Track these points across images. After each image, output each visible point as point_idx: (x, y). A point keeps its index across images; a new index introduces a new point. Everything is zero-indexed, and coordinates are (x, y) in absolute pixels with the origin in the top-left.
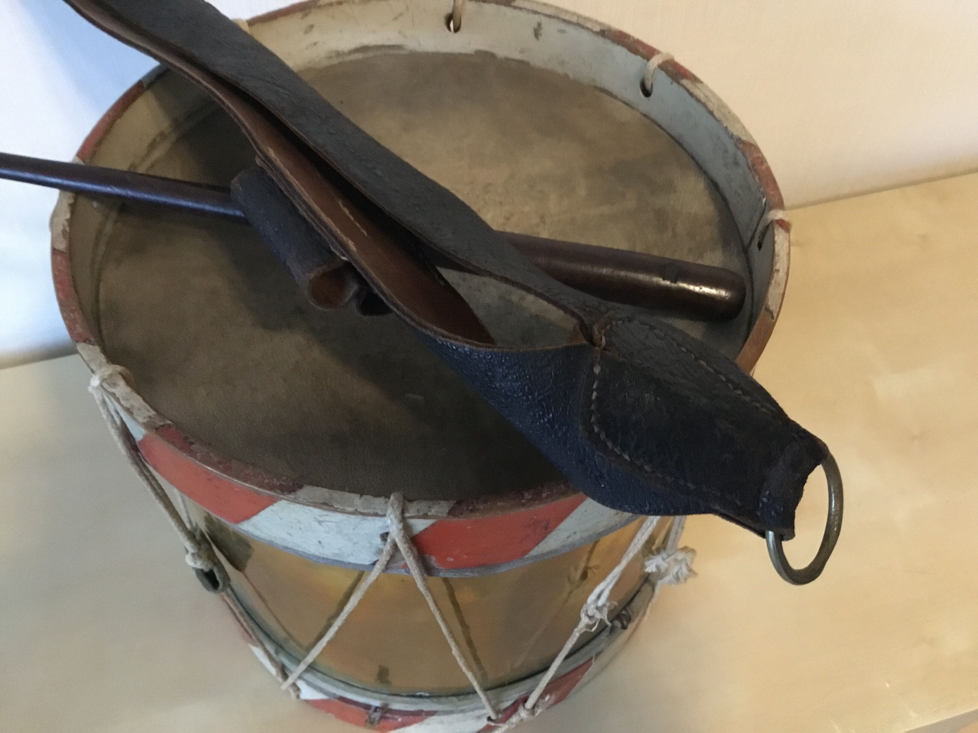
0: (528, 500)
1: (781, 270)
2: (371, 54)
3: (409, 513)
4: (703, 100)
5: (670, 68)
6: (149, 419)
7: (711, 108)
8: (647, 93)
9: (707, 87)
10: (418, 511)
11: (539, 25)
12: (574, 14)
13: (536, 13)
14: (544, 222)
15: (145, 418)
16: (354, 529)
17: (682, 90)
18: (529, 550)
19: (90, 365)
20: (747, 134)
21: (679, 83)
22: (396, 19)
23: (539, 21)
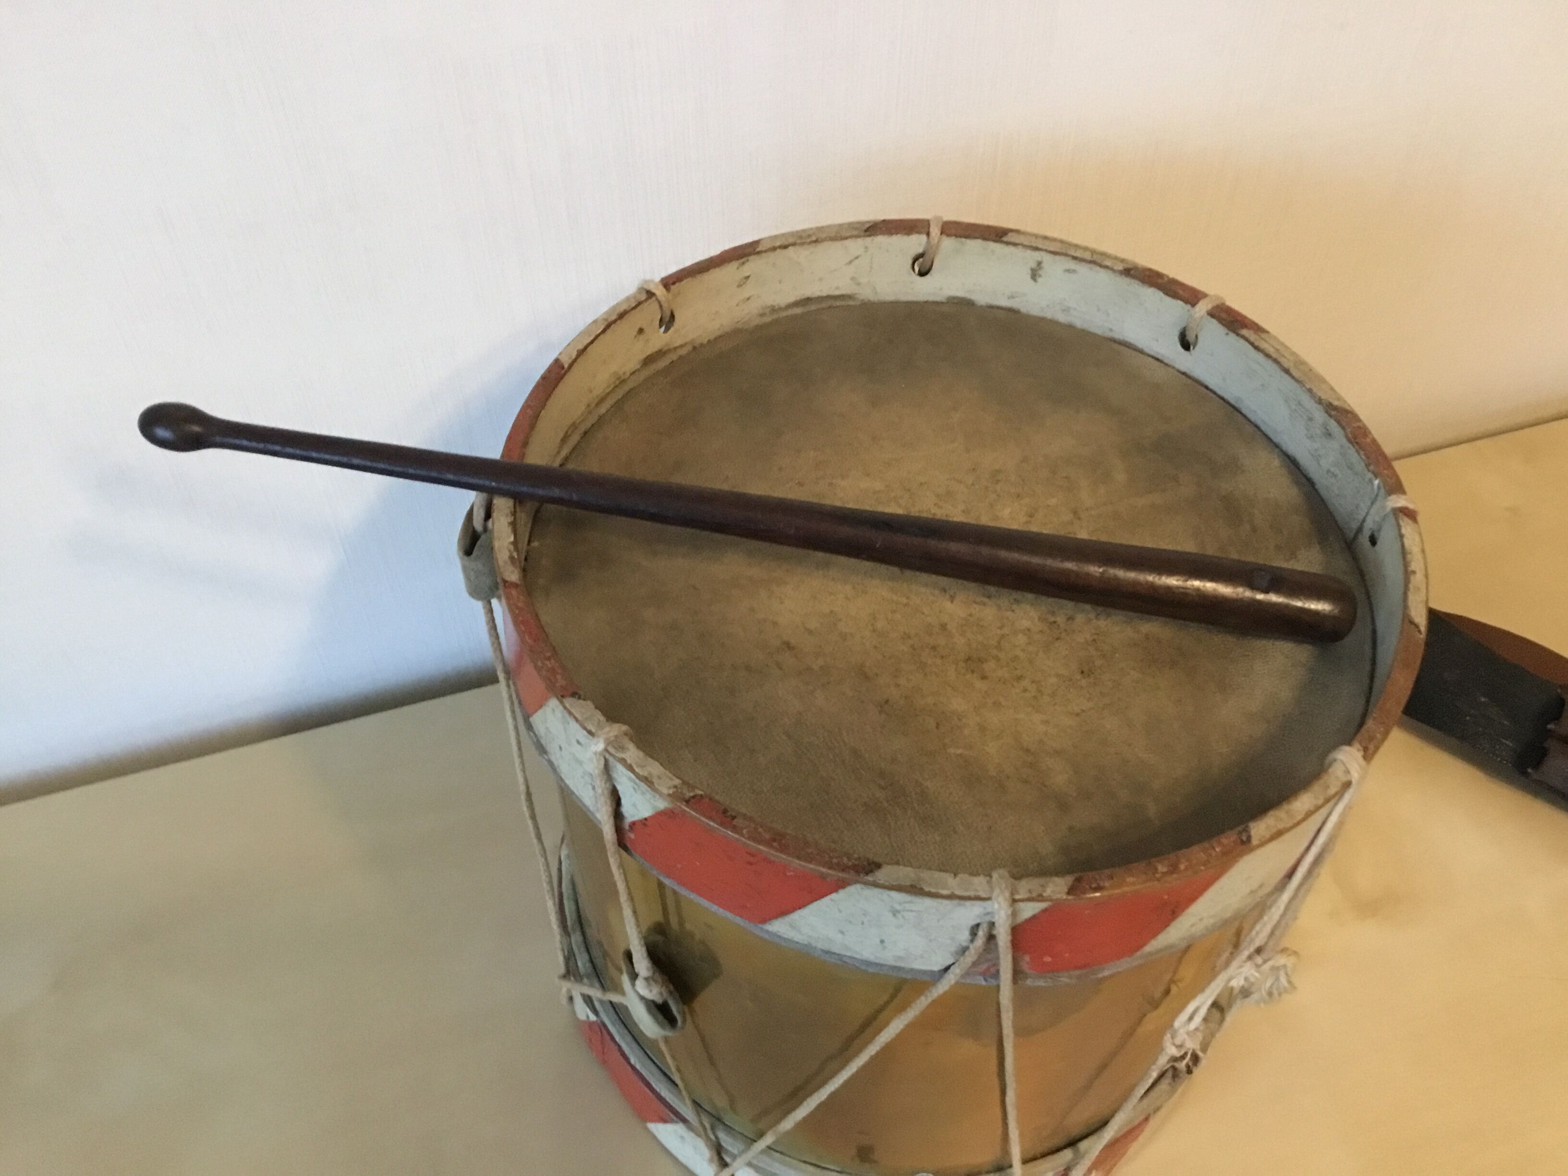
0: (1163, 873)
1: (1418, 572)
2: (813, 307)
3: (1019, 894)
4: (1274, 355)
5: (1224, 315)
6: (675, 790)
7: (1286, 365)
8: (1186, 345)
9: (1275, 338)
10: (1030, 891)
11: (1039, 264)
12: (1086, 249)
13: (1037, 249)
14: (1079, 519)
15: (669, 788)
16: (938, 921)
17: (1242, 341)
18: (1145, 944)
19: (586, 725)
20: (1339, 398)
21: (1238, 335)
22: (851, 262)
23: (1039, 259)
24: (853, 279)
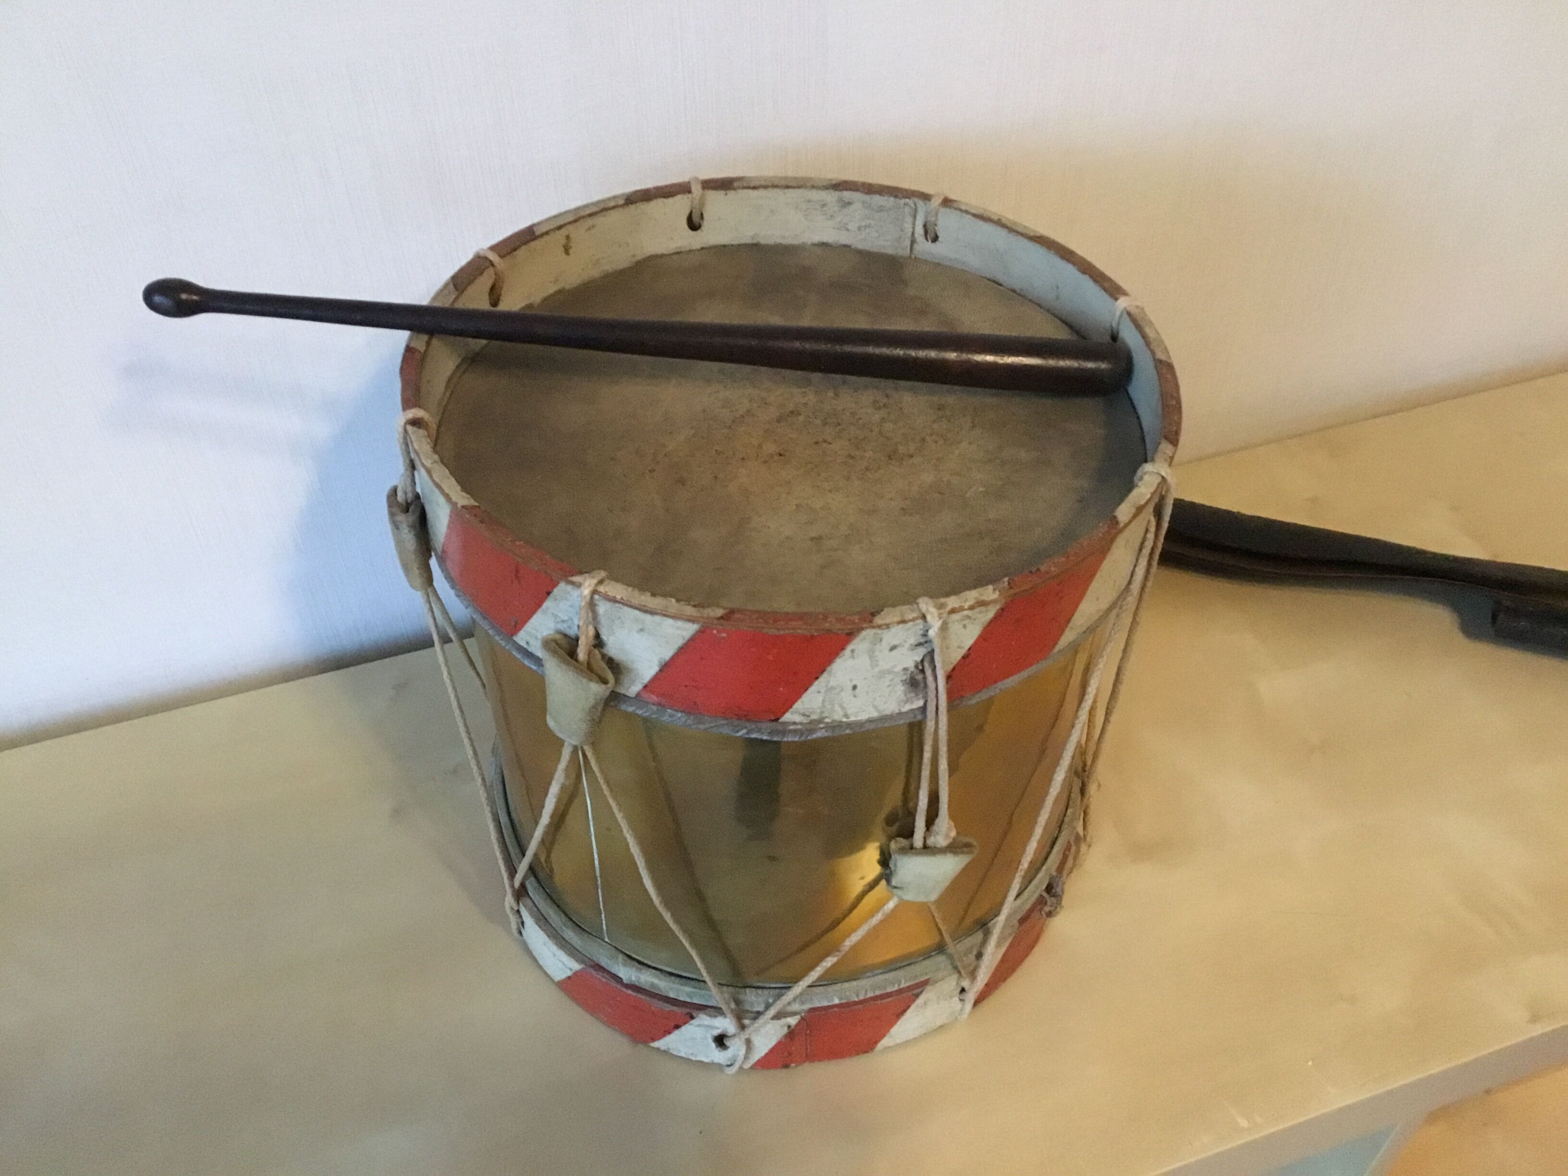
5: (712, 185)
11: (568, 237)
21: (736, 189)
23: (567, 233)
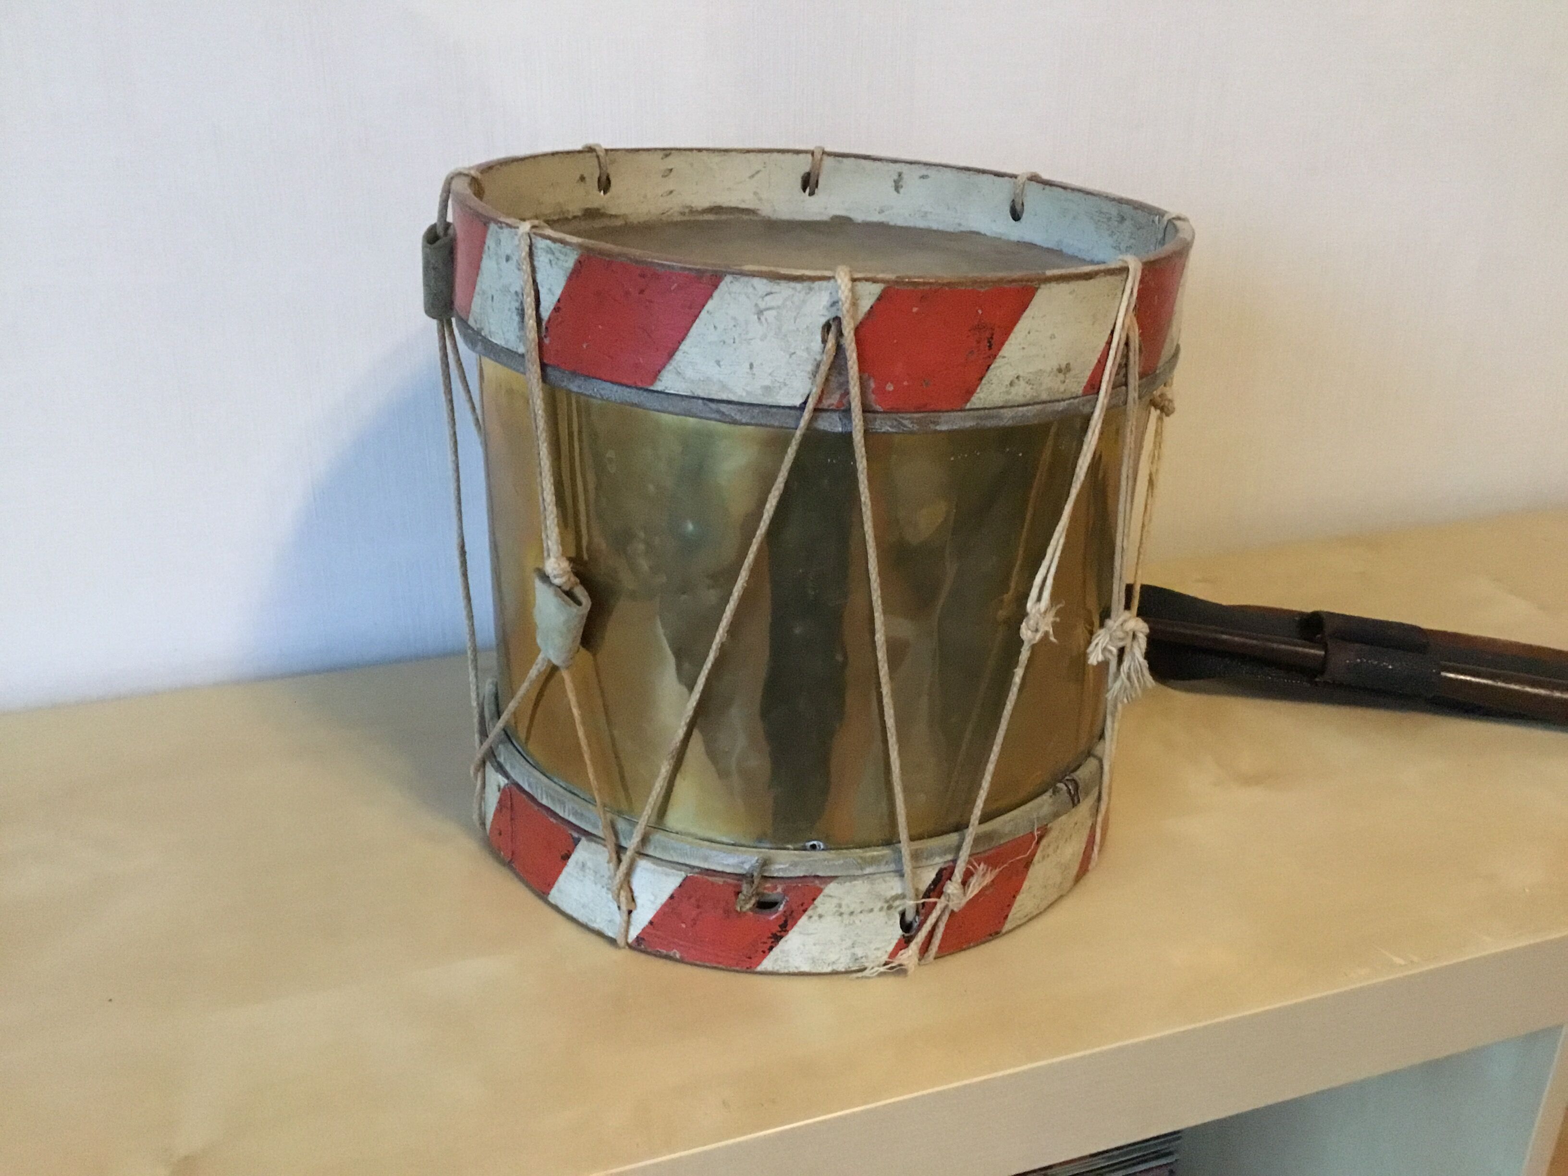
11: (900, 175)
13: (897, 162)
18: (972, 392)
21: (1051, 185)
22: (752, 176)
23: (900, 170)
24: (755, 193)
